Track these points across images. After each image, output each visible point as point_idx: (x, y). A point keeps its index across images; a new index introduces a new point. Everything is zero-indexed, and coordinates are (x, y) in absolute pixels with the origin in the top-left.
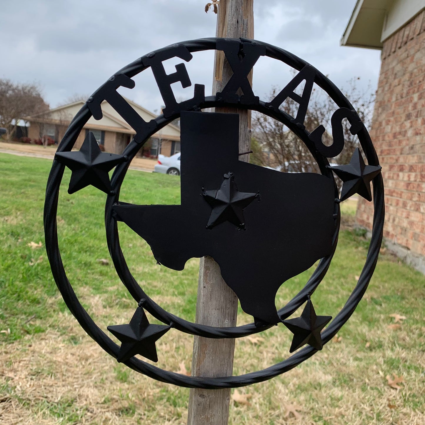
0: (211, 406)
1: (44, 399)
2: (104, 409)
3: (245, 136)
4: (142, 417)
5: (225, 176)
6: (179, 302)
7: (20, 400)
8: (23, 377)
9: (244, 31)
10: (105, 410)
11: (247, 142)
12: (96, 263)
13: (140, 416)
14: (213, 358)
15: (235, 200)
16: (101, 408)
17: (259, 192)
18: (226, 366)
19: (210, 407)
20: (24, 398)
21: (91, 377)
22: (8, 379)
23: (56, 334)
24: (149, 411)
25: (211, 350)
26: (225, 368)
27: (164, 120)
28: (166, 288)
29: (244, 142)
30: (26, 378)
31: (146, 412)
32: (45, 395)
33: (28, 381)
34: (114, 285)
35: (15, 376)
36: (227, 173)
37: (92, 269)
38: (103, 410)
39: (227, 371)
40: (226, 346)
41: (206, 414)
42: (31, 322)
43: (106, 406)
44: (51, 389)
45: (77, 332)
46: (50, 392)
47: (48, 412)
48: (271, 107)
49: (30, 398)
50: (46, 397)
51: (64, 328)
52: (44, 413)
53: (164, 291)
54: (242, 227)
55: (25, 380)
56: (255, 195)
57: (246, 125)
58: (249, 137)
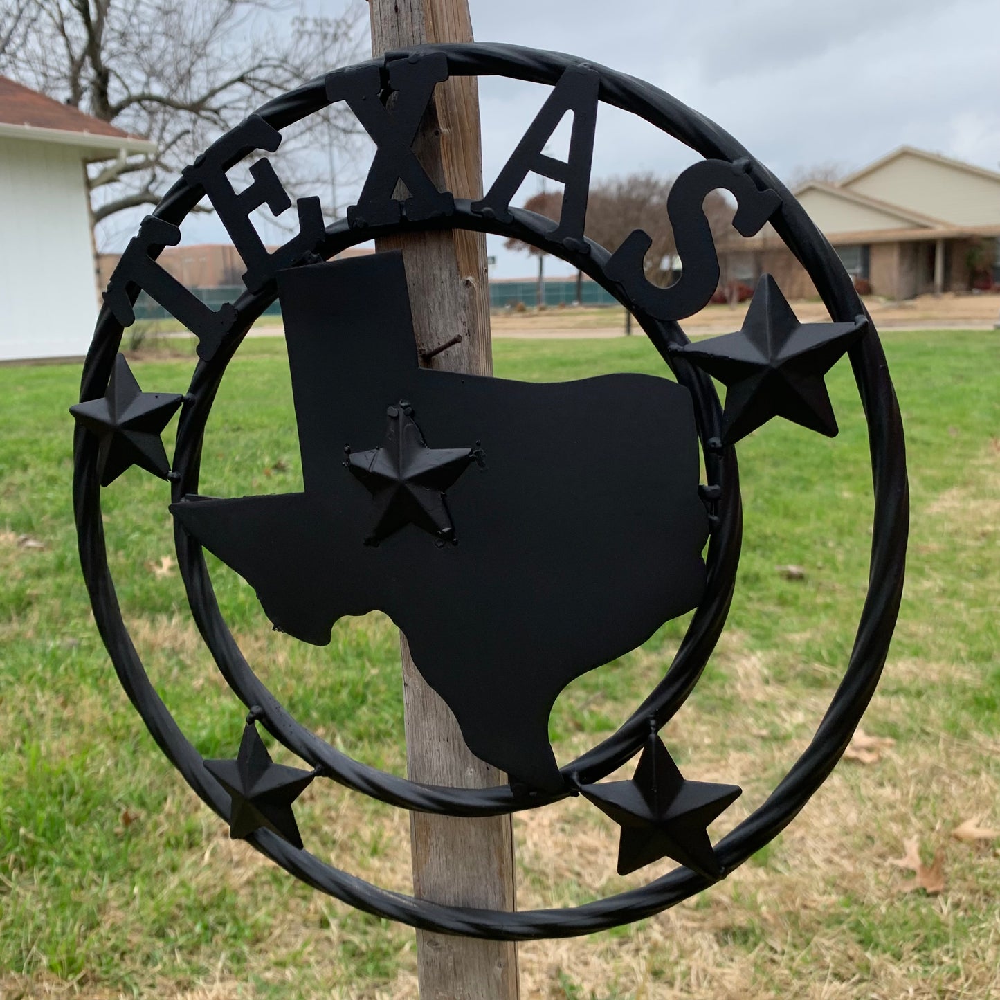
0: (458, 972)
1: (574, 877)
2: (694, 920)
3: (456, 298)
4: (776, 957)
5: (392, 411)
6: (967, 677)
8: (546, 822)
9: (416, 28)
10: (696, 925)
11: (463, 314)
12: (773, 575)
13: (770, 954)
14: (449, 857)
15: (413, 471)
16: (688, 918)
17: (478, 444)
18: (484, 882)
19: (455, 974)
20: (536, 868)
24: (795, 946)
25: (443, 839)
26: (482, 888)
27: (251, 298)
28: (941, 641)
29: (455, 314)
30: (551, 825)
31: (787, 949)
32: (577, 868)
33: (552, 833)
34: (804, 630)
35: (532, 819)
36: (395, 404)
37: (761, 589)
38: (690, 924)
39: (487, 894)
40: (476, 834)
41: (450, 991)
42: (593, 707)
43: (698, 915)
44: (592, 858)
45: (685, 735)
46: (589, 863)
48: (488, 212)
49: (549, 870)
50: (579, 874)
53: (933, 647)
54: (448, 537)
55: (547, 831)
56: (471, 453)
57: (454, 271)
58: (467, 300)
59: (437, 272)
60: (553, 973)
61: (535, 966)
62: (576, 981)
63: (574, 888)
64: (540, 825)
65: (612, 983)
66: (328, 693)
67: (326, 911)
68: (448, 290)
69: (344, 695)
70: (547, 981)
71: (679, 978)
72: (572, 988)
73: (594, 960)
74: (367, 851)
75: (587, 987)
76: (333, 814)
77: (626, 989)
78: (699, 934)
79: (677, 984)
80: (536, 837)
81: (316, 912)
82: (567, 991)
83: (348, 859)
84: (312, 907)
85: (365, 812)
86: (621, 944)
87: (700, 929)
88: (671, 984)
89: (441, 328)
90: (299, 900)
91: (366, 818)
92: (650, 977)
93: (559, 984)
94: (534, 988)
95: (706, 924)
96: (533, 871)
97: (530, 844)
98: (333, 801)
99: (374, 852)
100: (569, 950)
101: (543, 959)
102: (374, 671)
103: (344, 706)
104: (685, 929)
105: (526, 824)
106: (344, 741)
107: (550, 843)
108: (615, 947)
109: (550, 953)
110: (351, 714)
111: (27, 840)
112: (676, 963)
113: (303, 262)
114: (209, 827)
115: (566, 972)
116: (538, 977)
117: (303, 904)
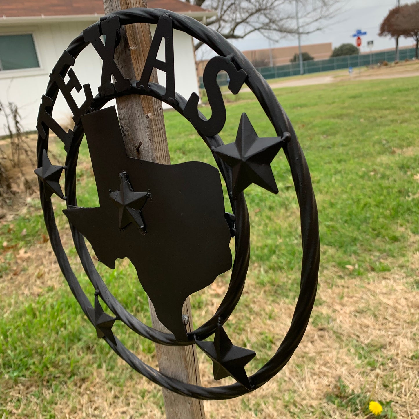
1: (355, 337)
2: (410, 364)
3: (144, 123)
5: (120, 175)
7: (334, 332)
8: (348, 311)
11: (147, 131)
14: (168, 357)
15: (128, 202)
16: (407, 362)
17: (149, 191)
18: (180, 370)
19: (175, 403)
21: (413, 327)
22: (334, 311)
23: (401, 275)
26: (180, 372)
29: (145, 130)
30: (350, 313)
32: (358, 334)
33: (350, 317)
35: (342, 310)
36: (121, 172)
38: (407, 365)
39: (181, 374)
43: (412, 362)
44: (365, 329)
46: (364, 332)
47: (353, 350)
48: (142, 87)
49: (344, 333)
50: (358, 337)
51: (412, 270)
52: (349, 350)
54: (143, 230)
55: (347, 316)
56: (147, 195)
57: (142, 111)
58: (148, 124)
59: (136, 112)
60: (337, 379)
61: (330, 375)
62: (347, 383)
63: (355, 342)
64: (345, 313)
65: (363, 387)
66: (259, 249)
67: (246, 340)
68: (141, 120)
69: (266, 251)
70: (334, 382)
71: (395, 390)
72: (344, 386)
73: (356, 376)
74: (267, 317)
75: (351, 387)
76: (255, 300)
77: (369, 391)
78: (410, 371)
79: (394, 392)
80: (341, 318)
81: (242, 340)
82: (342, 388)
83: (259, 319)
84: (241, 338)
85: (268, 300)
86: (372, 370)
87: (412, 368)
88: (391, 392)
89: (141, 137)
90: (236, 334)
91: (269, 302)
92: (382, 387)
93: (339, 384)
94: (328, 384)
95: (416, 367)
96: (338, 333)
97: (338, 321)
98: (255, 294)
99: (270, 317)
100: (346, 369)
101: (334, 372)
102: (281, 241)
103: (266, 255)
104: (404, 367)
105: (339, 312)
106: (264, 269)
107: (347, 321)
108: (368, 371)
109: (338, 370)
110: (268, 259)
111: (140, 301)
112: (396, 382)
113: (88, 112)
114: (206, 301)
115: (343, 379)
116: (330, 379)
117: (238, 336)
